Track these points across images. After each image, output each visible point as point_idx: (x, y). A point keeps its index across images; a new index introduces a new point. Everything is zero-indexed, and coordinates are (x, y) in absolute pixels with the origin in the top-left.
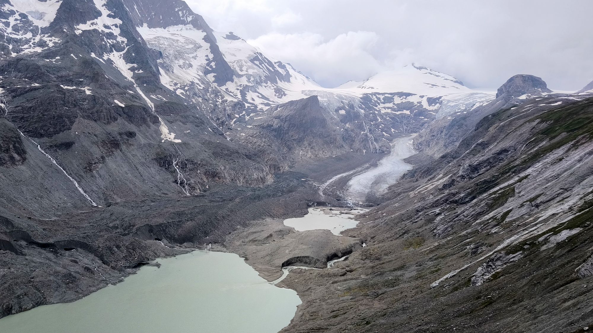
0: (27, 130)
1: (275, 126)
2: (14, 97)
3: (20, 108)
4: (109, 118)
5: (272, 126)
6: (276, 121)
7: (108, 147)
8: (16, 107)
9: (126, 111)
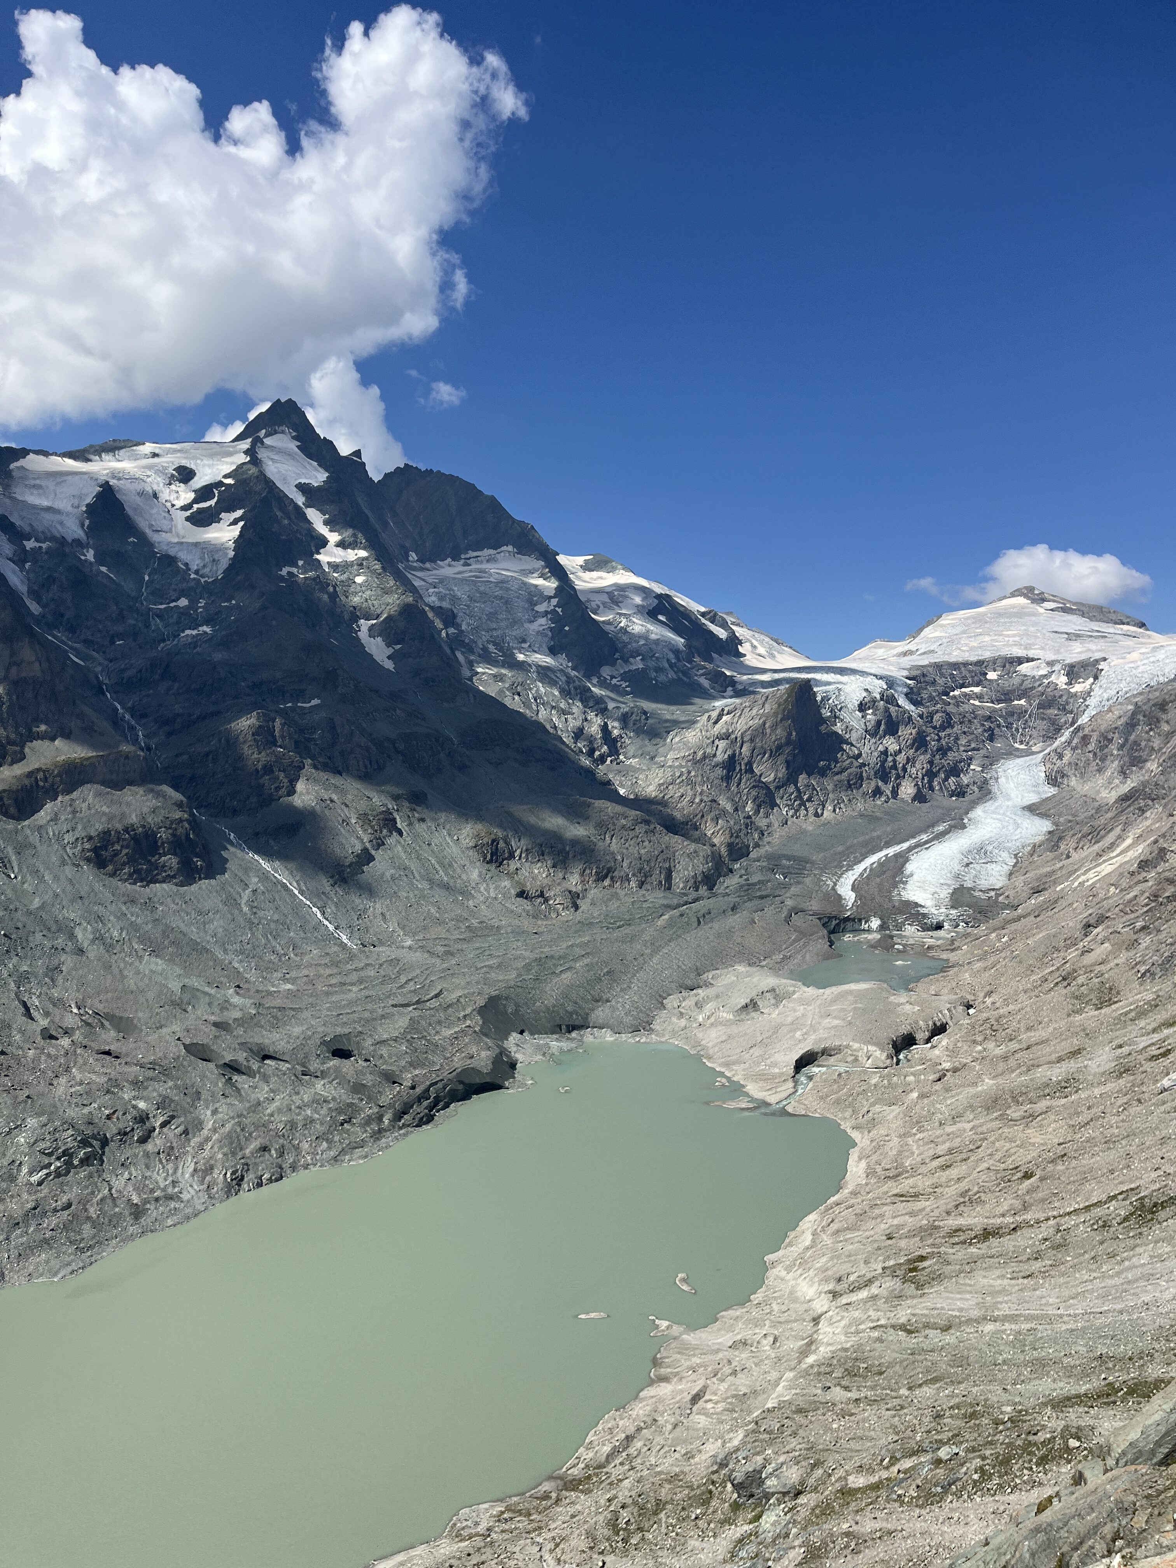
0: (204, 803)
1: (721, 757)
2: (169, 734)
3: (185, 757)
4: (367, 763)
5: (715, 755)
6: (722, 744)
7: (372, 827)
8: (177, 756)
9: (401, 746)
